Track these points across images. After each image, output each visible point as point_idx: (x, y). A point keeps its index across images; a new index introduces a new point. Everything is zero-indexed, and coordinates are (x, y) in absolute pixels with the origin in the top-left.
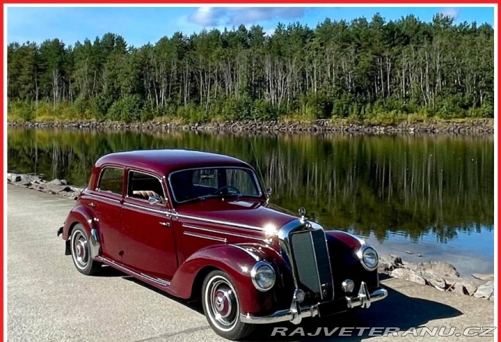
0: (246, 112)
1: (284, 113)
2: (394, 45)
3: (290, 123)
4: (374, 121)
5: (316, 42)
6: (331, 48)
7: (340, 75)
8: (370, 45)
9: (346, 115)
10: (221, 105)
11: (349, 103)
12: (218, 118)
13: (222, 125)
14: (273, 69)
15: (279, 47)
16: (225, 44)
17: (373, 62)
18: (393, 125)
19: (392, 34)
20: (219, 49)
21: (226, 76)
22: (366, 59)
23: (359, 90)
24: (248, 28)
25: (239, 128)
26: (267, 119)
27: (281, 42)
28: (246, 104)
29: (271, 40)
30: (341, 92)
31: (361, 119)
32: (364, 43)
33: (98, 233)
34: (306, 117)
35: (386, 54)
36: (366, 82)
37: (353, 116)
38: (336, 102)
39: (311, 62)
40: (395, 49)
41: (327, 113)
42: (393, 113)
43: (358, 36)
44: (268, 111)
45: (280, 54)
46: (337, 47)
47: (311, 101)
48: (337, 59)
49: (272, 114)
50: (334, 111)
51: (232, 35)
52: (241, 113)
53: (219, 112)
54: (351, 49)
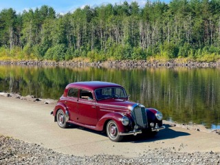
0: (128, 54)
1: (150, 55)
2: (215, 13)
3: (154, 61)
4: (203, 59)
5: (169, 11)
6: (178, 15)
7: (183, 32)
8: (201, 13)
9: (186, 56)
10: (113, 50)
11: (188, 49)
12: (112, 58)
13: (114, 63)
14: (143, 29)
15: (148, 14)
16: (116, 13)
17: (202, 24)
18: (214, 61)
19: (214, 7)
20: (112, 16)
21: (116, 33)
22: (198, 22)
23: (194, 40)
24: (130, 3)
25: (124, 65)
26: (140, 59)
27: (149, 12)
28: (128, 50)
29: (143, 11)
30: (183, 42)
31: (195, 58)
32: (197, 13)
33: (68, 113)
34: (163, 57)
35: (210, 19)
36: (198, 36)
37: (190, 56)
38: (181, 48)
39: (166, 24)
40: (216, 16)
41: (176, 55)
42: (214, 54)
43: (194, 8)
44: (141, 54)
45: (148, 19)
46: (181, 15)
47: (166, 47)
48: (181, 23)
49: (144, 56)
50: (179, 53)
51: (120, 7)
52: (126, 55)
53: (112, 55)
54: (190, 15)
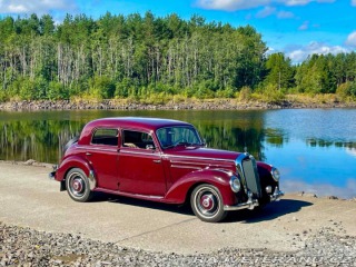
0: (42, 92)
1: (74, 93)
2: (162, 38)
3: (81, 102)
4: (148, 101)
5: (100, 32)
6: (114, 38)
7: (121, 62)
8: (143, 37)
9: (126, 96)
10: (18, 87)
11: (129, 86)
12: (17, 98)
13: (20, 104)
14: (63, 55)
15: (68, 35)
16: (19, 31)
17: (146, 52)
18: (163, 104)
19: (160, 29)
20: (14, 35)
21: (23, 58)
22: (141, 49)
23: (135, 75)
24: (40, 17)
25: (36, 106)
26: (60, 99)
27: (69, 31)
28: (42, 86)
29: (60, 29)
30: (122, 77)
31: (138, 99)
32: (138, 36)
34: (93, 99)
35: (157, 45)
36: (141, 68)
37: (131, 96)
38: (118, 85)
39: (95, 50)
40: (163, 42)
41: (111, 94)
42: (162, 94)
43: (133, 29)
44: (61, 92)
45: (68, 41)
46: (118, 37)
47: (97, 84)
48: (118, 48)
49: (65, 94)
50: (116, 92)
51: (26, 22)
52: (38, 93)
53: (18, 93)
54: (130, 39)
